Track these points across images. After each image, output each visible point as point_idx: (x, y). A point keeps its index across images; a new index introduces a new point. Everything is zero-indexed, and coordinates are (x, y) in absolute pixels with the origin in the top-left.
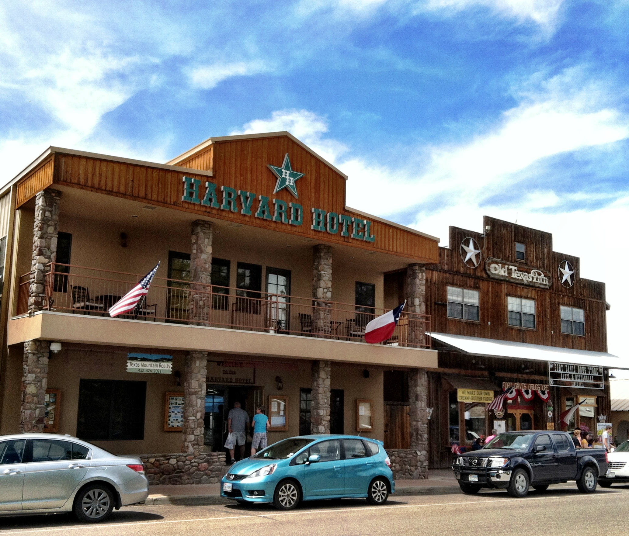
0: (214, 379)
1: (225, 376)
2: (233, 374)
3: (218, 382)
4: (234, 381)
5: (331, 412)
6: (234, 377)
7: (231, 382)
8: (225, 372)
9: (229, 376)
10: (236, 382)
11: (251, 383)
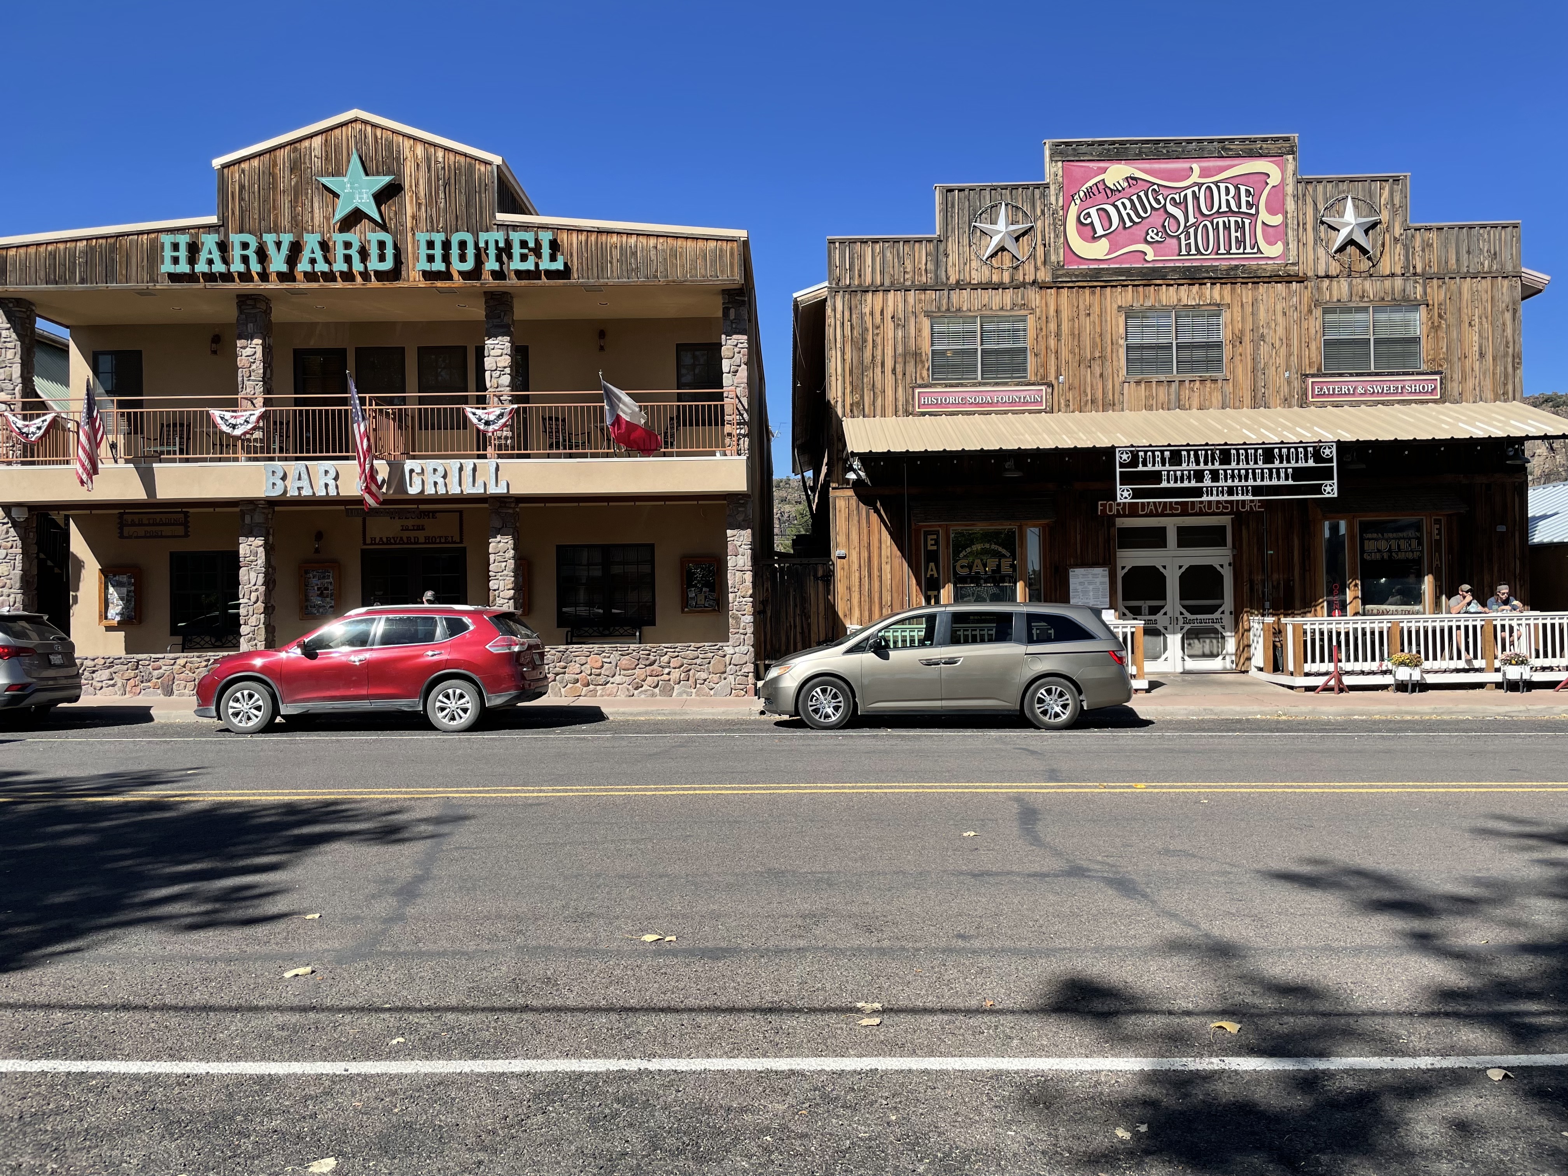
0: (385, 540)
1: (405, 534)
2: (420, 530)
3: (391, 544)
4: (422, 540)
5: (516, 582)
6: (421, 535)
7: (415, 543)
8: (405, 529)
9: (412, 534)
10: (425, 543)
11: (455, 543)
